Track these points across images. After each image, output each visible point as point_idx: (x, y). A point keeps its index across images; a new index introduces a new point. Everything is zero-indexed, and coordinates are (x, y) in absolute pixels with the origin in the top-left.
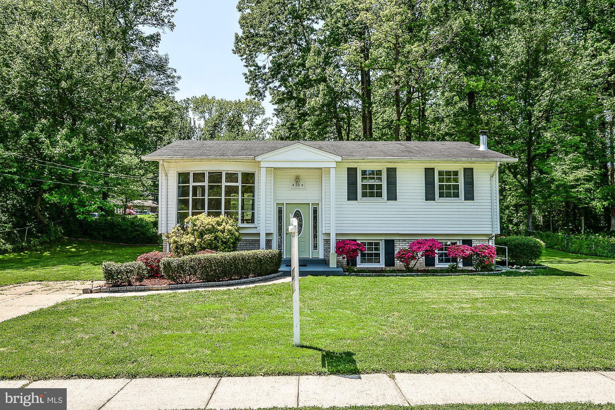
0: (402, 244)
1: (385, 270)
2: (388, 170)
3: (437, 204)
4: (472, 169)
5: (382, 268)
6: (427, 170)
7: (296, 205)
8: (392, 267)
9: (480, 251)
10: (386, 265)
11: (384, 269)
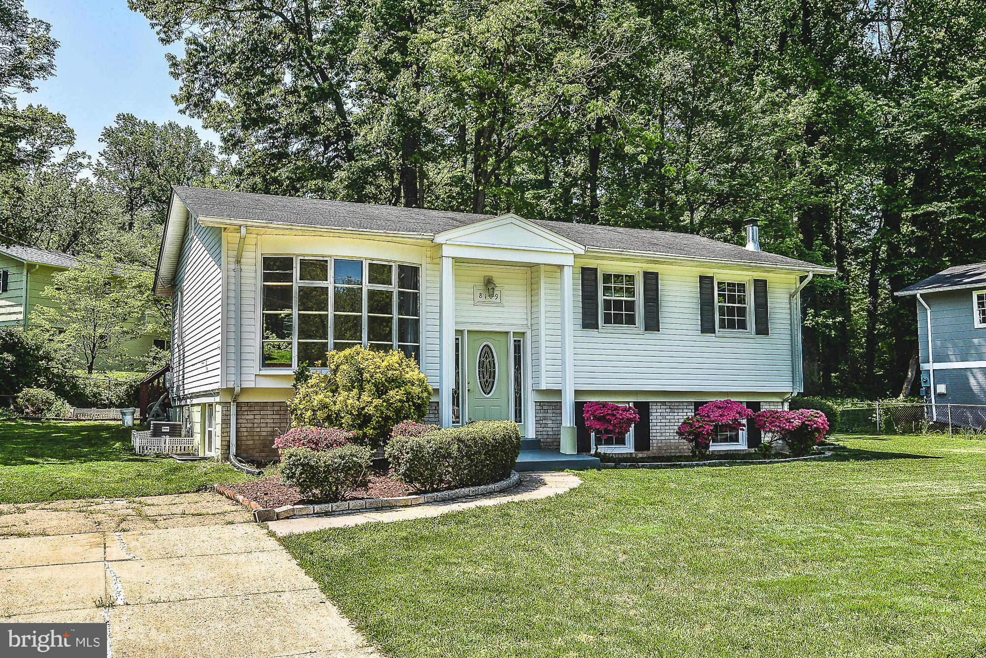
0: (660, 411)
1: (635, 458)
2: (646, 275)
3: (717, 339)
4: (764, 282)
5: (631, 454)
6: (702, 278)
7: (483, 336)
8: (645, 452)
9: (809, 421)
10: (637, 448)
11: (634, 456)
